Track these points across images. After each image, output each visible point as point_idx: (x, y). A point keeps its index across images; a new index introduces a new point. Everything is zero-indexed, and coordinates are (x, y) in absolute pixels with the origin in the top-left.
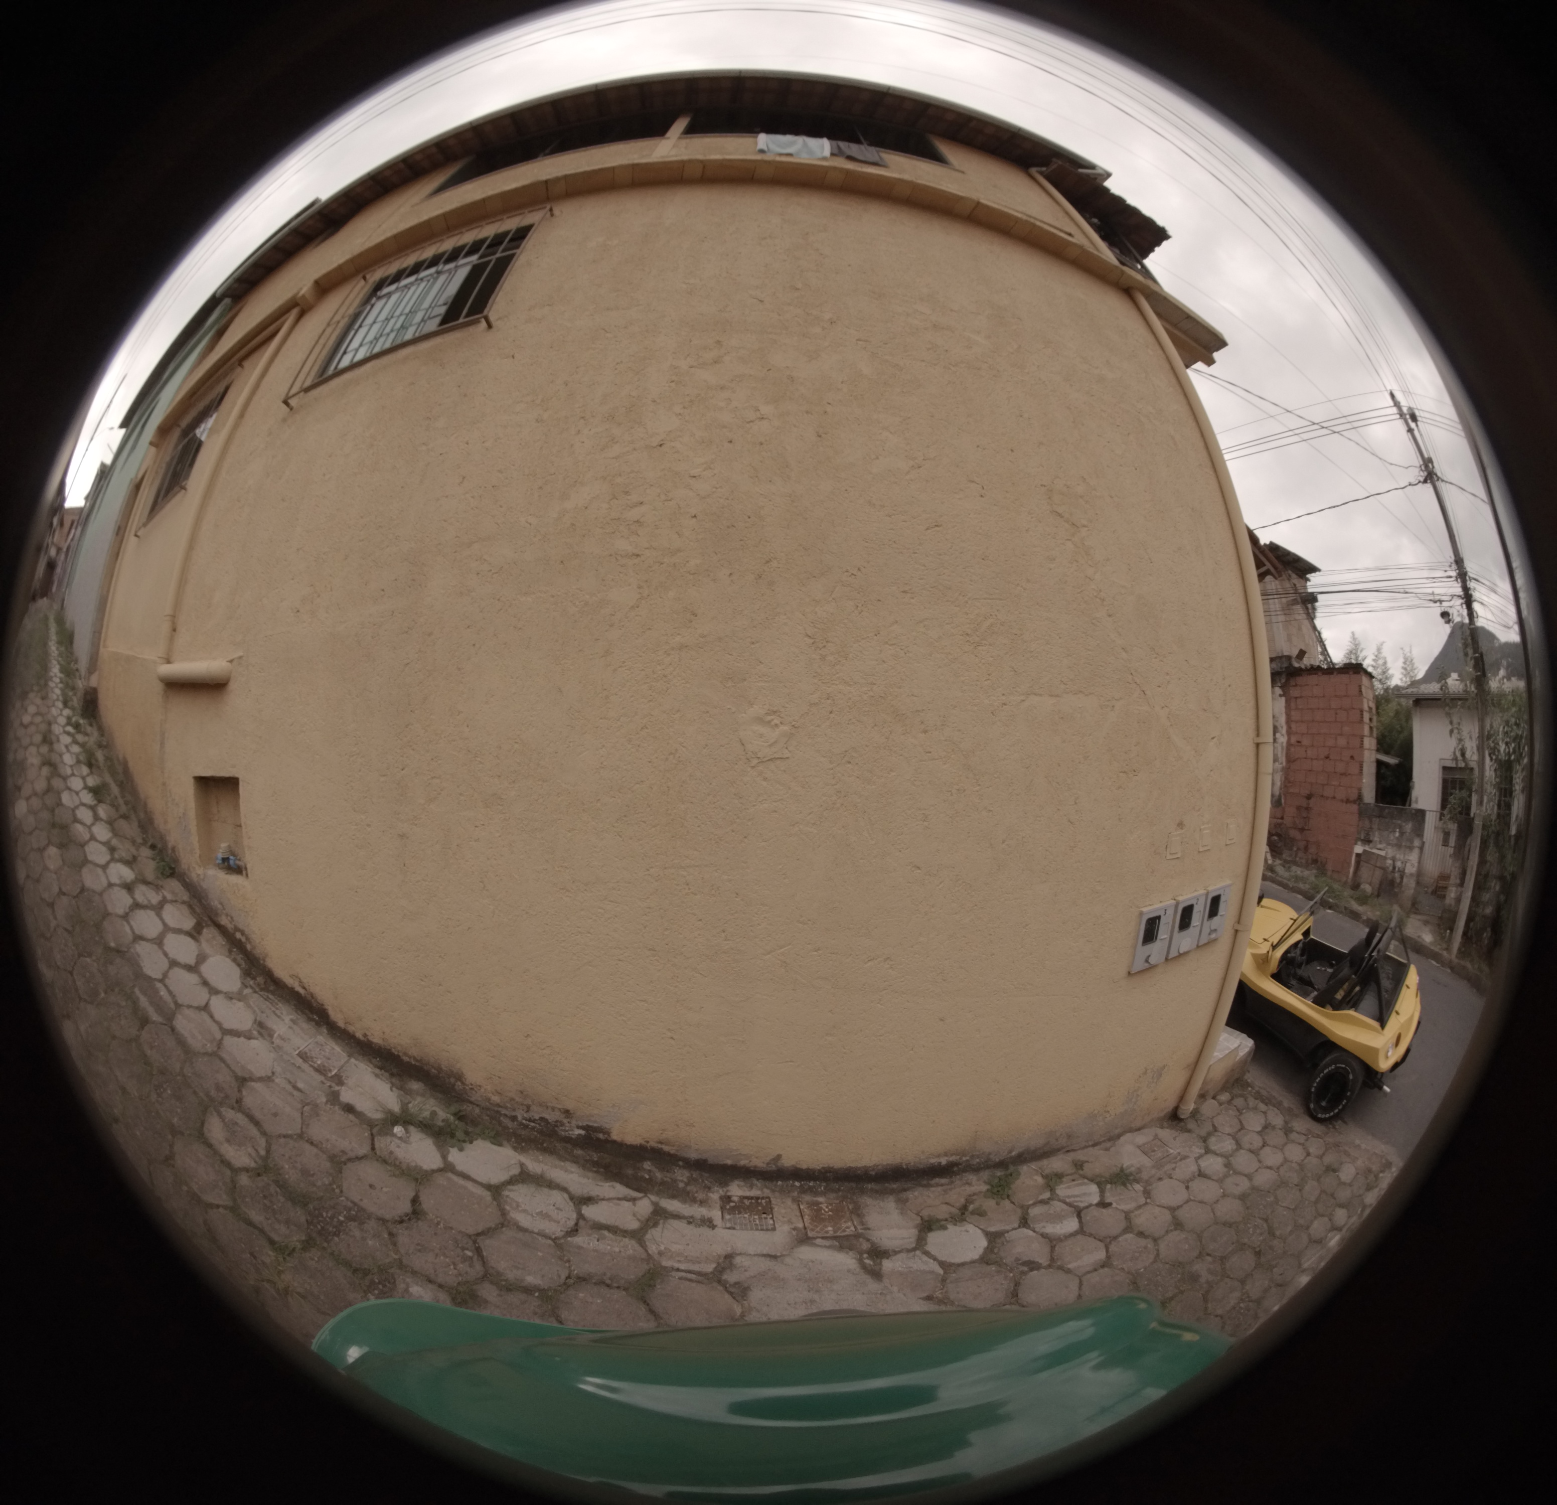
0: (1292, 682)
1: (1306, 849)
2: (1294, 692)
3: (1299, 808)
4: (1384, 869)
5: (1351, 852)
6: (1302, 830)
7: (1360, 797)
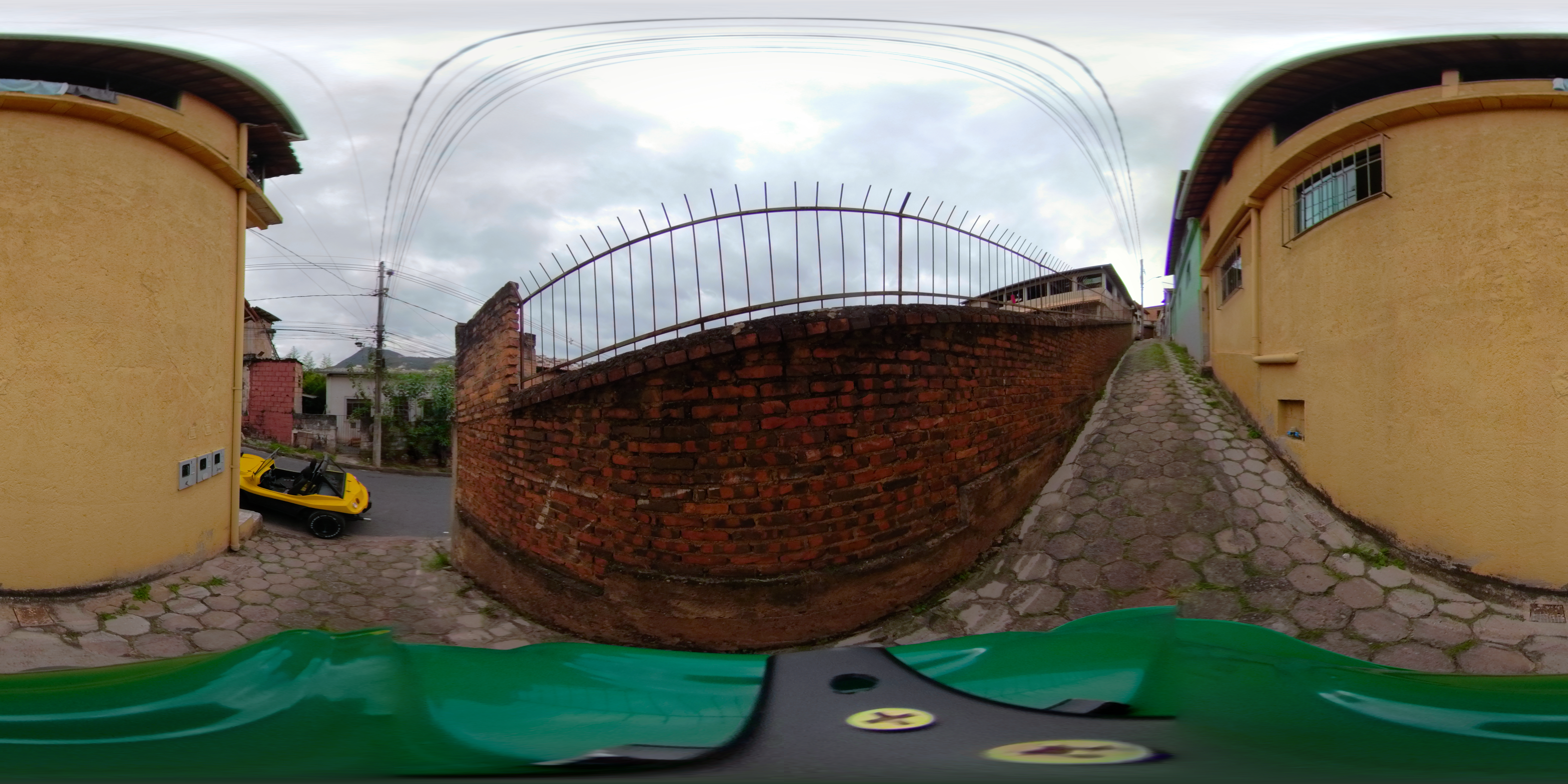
0: (255, 365)
1: (264, 433)
2: (255, 369)
3: (257, 416)
4: (313, 439)
5: (291, 433)
6: (260, 425)
7: (293, 411)
